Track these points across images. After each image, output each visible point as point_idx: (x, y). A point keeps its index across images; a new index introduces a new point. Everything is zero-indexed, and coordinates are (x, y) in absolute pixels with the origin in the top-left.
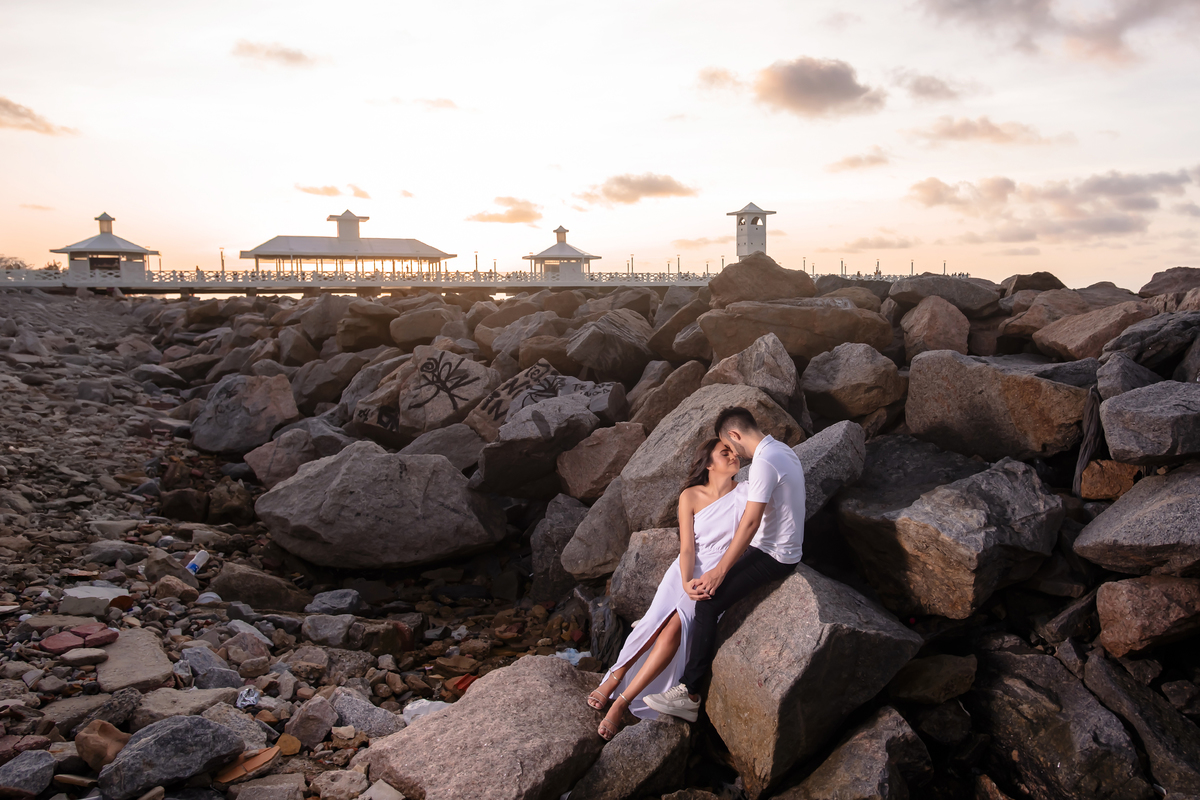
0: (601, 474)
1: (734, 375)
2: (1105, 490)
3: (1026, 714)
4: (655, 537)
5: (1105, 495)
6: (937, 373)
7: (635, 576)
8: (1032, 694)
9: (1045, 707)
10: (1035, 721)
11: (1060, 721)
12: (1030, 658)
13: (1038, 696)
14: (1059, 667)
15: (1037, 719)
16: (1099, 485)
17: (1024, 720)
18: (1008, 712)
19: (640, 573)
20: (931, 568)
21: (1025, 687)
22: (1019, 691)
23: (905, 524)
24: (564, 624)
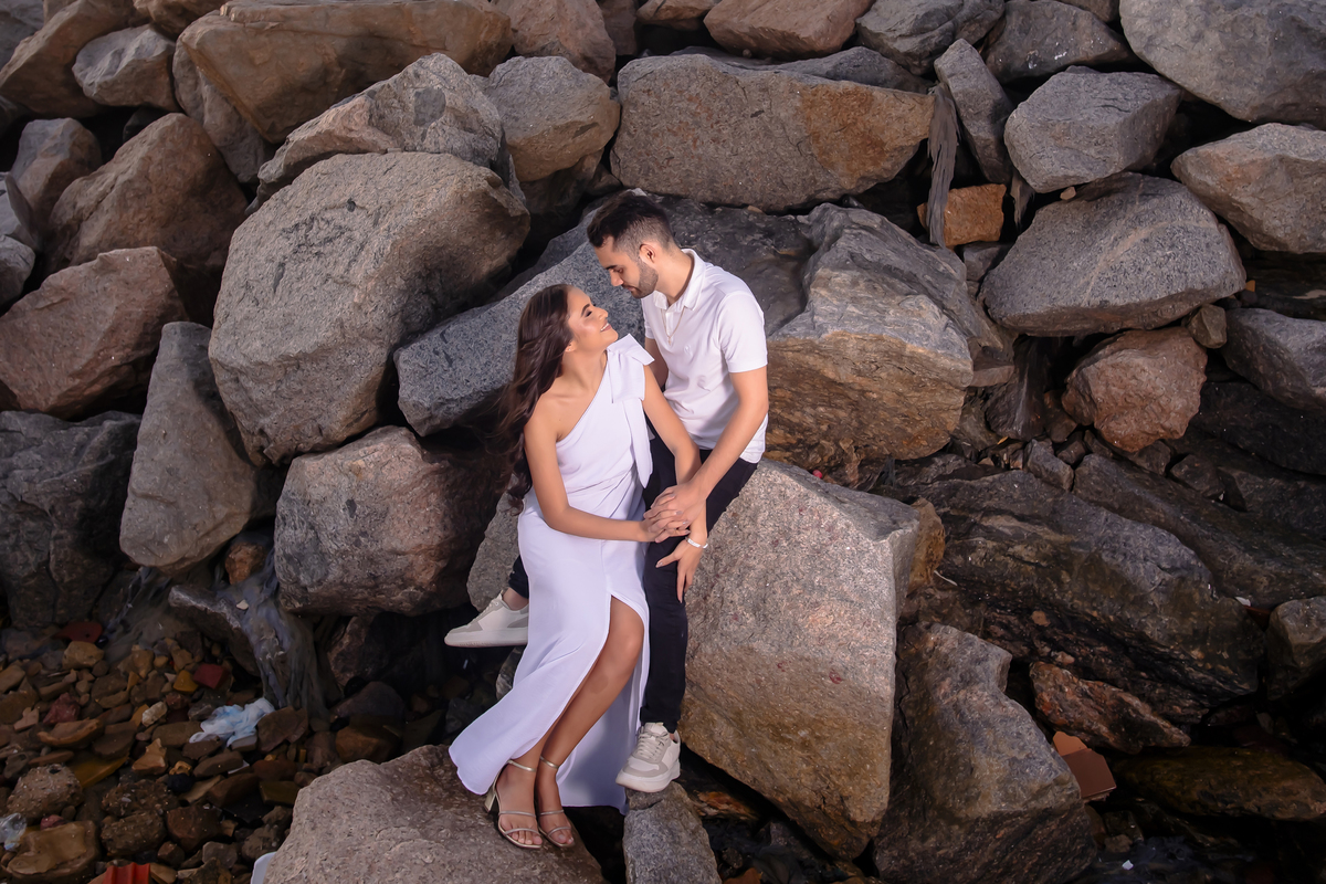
0: (89, 356)
1: (368, 135)
2: (977, 230)
3: (1026, 559)
4: (376, 463)
5: (979, 235)
6: (681, 92)
7: (357, 543)
8: (1027, 528)
9: (1049, 541)
10: (1044, 564)
11: (1080, 554)
12: (994, 480)
13: (1039, 530)
14: (1037, 483)
15: (1044, 560)
16: (968, 224)
17: (1030, 568)
18: (1000, 562)
19: (364, 534)
20: (875, 396)
21: (1015, 523)
22: (1007, 531)
23: (839, 341)
24: (160, 661)
